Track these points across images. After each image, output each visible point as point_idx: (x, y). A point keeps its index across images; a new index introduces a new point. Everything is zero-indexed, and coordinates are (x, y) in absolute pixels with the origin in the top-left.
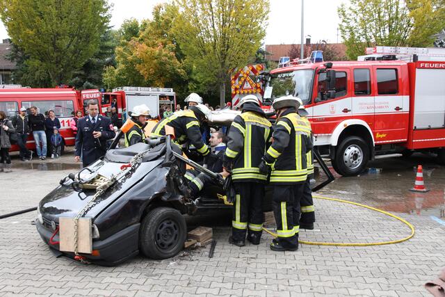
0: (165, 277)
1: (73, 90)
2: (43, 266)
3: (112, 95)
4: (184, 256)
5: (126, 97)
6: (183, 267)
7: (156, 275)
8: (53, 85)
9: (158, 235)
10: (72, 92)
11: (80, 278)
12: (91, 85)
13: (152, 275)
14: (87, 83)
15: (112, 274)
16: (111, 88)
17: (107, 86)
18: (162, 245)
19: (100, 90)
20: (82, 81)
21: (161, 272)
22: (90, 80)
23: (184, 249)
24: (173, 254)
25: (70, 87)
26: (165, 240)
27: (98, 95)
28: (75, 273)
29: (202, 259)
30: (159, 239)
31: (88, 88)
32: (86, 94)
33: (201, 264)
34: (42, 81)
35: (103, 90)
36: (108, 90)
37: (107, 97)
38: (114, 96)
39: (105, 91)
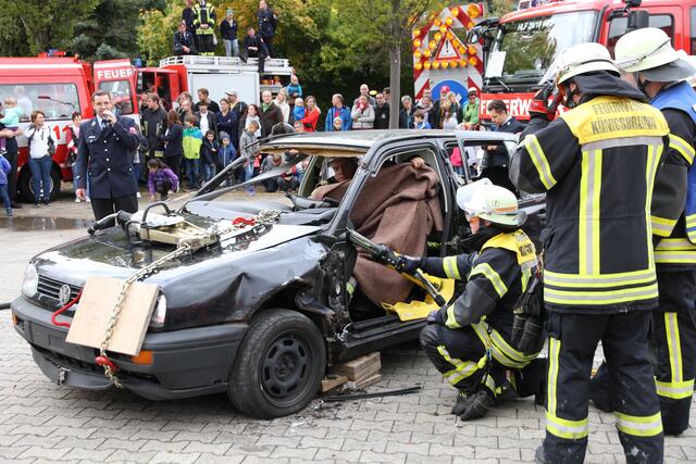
0: (282, 452)
1: (76, 61)
2: (26, 429)
3: (159, 74)
4: (321, 409)
5: (189, 77)
6: (321, 433)
7: (264, 448)
8: (34, 52)
9: (267, 370)
10: (72, 65)
11: (106, 453)
12: (113, 52)
13: (256, 449)
14: (104, 47)
15: (170, 446)
16: (157, 59)
17: (147, 54)
18: (276, 390)
19: (133, 63)
20: (94, 44)
21: (274, 441)
22: (112, 41)
23: (319, 394)
24: (298, 407)
25: (69, 55)
26: (282, 380)
27: (130, 73)
28: (93, 444)
29: (358, 415)
30: (268, 377)
31: (107, 57)
32: (103, 69)
33: (357, 425)
34: (8, 43)
35: (138, 62)
36: (149, 63)
37: (148, 77)
38: (164, 77)
39: (144, 65)
